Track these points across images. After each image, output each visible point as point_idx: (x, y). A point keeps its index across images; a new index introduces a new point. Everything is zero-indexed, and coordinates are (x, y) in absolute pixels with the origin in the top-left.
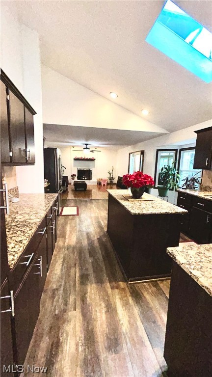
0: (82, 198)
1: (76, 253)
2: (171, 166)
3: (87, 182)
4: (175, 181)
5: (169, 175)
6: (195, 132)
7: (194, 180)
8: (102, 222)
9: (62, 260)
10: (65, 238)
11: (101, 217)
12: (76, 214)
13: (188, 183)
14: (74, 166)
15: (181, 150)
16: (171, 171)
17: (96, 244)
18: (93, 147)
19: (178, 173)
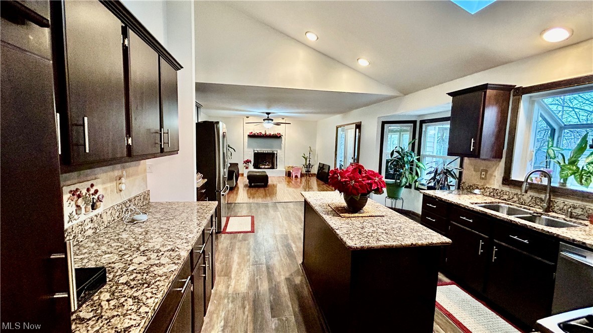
0: (260, 201)
1: (247, 309)
2: (407, 148)
3: (269, 173)
4: (414, 173)
5: (404, 164)
6: (449, 94)
7: (447, 172)
8: (293, 246)
9: (222, 323)
10: (230, 278)
11: (292, 235)
12: (249, 229)
13: (438, 177)
14: (249, 146)
15: (422, 122)
16: (408, 156)
17: (284, 290)
18: (279, 117)
19: (418, 160)
